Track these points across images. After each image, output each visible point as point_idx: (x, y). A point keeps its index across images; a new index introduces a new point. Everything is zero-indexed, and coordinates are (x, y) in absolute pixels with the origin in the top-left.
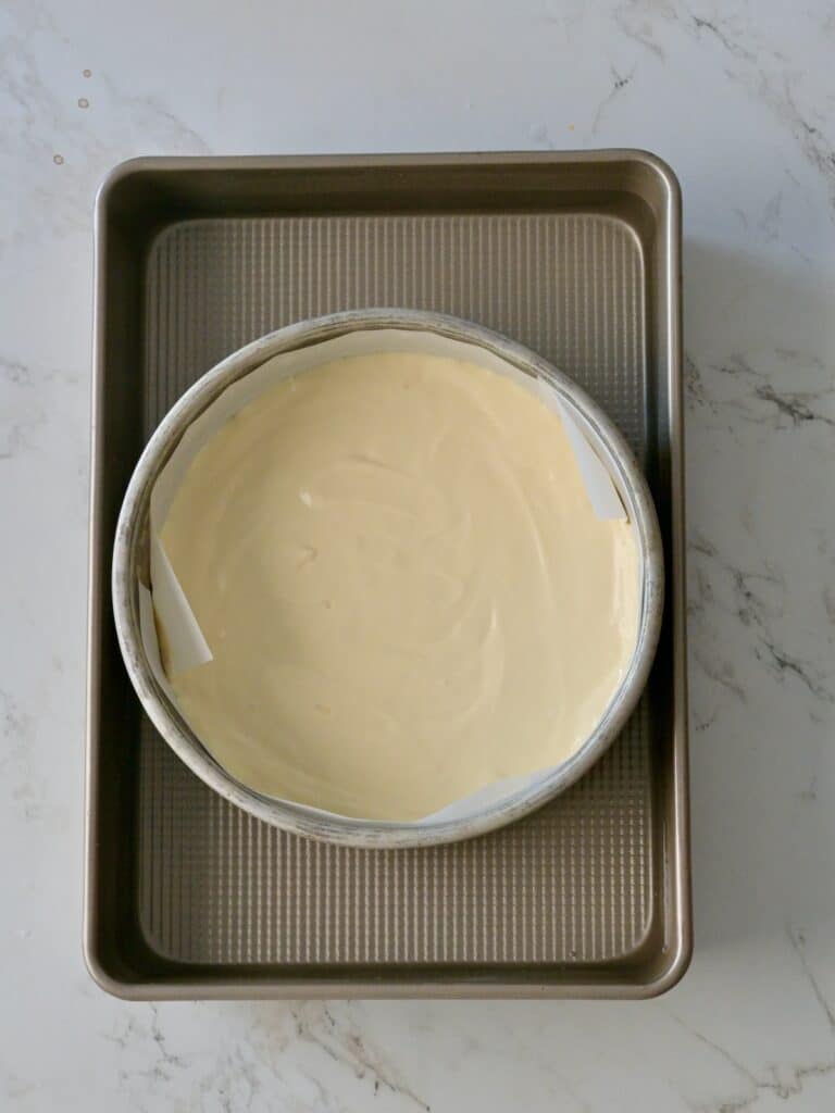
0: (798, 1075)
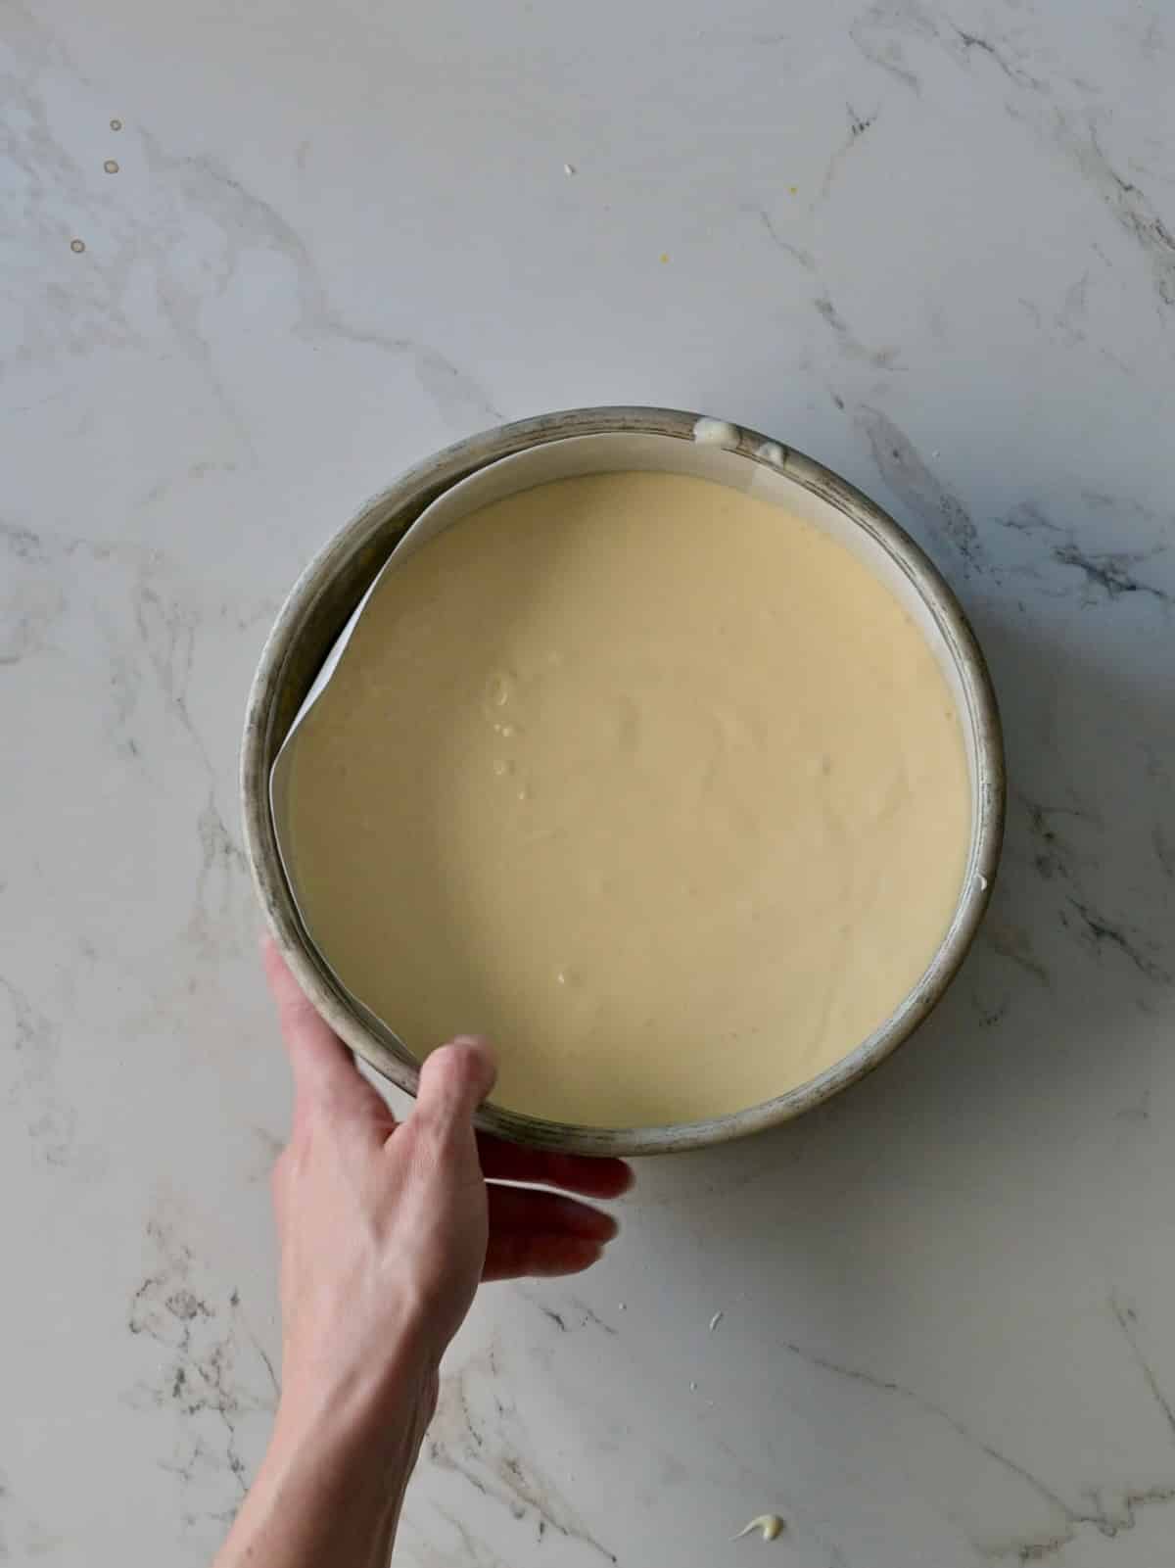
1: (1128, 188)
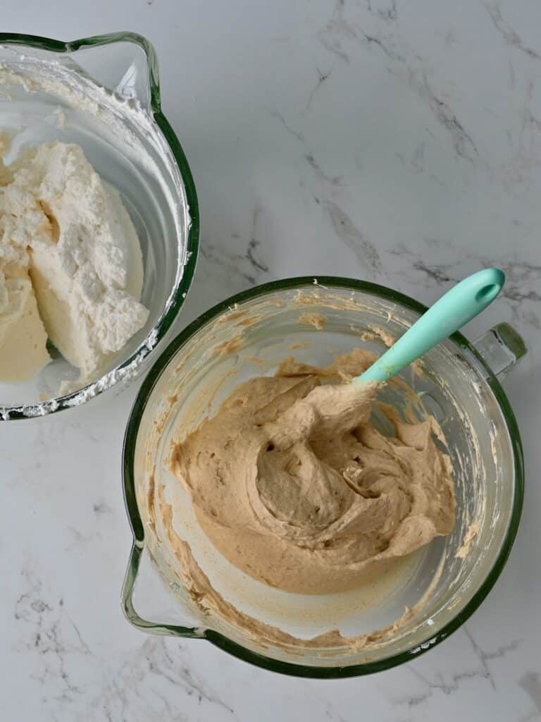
0: (455, 679)
1: (441, 104)
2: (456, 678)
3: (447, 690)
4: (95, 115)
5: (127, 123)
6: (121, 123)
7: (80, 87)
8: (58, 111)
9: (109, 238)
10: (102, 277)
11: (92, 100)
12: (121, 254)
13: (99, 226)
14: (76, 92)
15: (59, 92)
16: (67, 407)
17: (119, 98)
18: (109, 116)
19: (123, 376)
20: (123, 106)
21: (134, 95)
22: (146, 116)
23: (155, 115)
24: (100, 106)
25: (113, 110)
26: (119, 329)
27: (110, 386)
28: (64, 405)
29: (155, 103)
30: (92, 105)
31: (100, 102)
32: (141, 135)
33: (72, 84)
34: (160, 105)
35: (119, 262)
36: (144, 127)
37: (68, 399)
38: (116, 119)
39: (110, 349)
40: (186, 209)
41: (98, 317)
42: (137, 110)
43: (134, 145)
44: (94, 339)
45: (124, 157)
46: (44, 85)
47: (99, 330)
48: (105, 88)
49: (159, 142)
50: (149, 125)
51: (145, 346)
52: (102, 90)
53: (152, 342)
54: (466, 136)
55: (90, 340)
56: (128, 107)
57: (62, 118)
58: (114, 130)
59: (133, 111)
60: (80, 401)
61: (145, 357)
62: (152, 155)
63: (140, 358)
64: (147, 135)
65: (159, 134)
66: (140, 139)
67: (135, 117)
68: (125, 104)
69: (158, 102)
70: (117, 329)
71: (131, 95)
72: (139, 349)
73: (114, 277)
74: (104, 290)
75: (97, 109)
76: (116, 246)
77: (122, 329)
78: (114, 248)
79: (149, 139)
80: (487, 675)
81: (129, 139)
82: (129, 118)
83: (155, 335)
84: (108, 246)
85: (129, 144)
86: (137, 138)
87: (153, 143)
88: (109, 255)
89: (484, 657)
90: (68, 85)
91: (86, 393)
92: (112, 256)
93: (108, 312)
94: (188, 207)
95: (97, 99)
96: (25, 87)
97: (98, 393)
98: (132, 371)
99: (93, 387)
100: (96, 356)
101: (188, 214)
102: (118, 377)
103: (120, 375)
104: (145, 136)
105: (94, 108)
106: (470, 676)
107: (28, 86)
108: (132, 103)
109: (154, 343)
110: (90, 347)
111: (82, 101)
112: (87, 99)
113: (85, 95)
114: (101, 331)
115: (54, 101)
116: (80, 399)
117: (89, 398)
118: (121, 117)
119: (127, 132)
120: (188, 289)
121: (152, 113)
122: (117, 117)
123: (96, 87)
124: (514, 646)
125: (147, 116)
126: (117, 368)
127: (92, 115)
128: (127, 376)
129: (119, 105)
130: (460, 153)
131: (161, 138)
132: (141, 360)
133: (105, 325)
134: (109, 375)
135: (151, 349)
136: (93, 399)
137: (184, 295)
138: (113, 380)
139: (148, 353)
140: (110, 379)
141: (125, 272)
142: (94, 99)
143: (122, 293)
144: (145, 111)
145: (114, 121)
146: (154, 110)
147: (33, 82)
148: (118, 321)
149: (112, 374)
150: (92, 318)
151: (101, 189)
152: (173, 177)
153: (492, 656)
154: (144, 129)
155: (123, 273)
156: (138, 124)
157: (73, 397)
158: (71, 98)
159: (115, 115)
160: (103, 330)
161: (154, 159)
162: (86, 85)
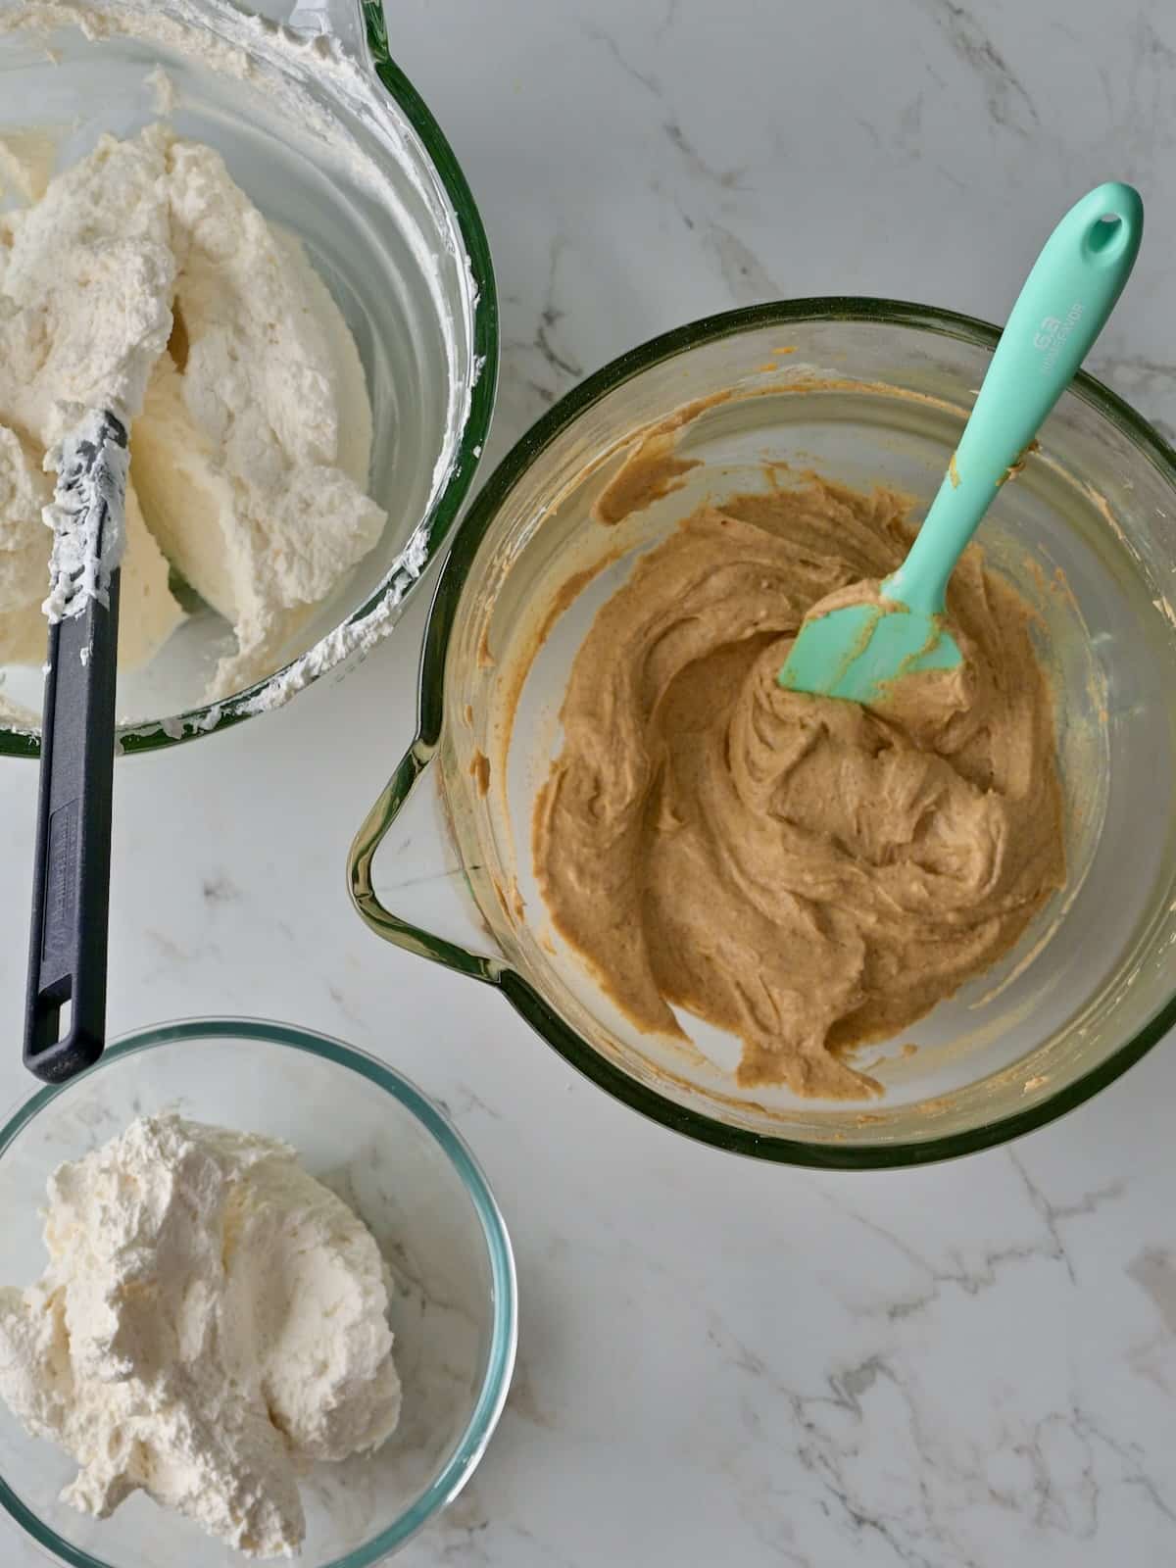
2: (992, 1259)
3: (972, 1285)
4: (240, 77)
5: (314, 89)
6: (300, 90)
7: (206, 20)
8: (155, 76)
9: (296, 351)
10: (284, 436)
11: (232, 47)
12: (324, 386)
13: (272, 326)
14: (196, 31)
15: (160, 34)
16: (245, 716)
17: (293, 36)
18: (271, 77)
19: (361, 638)
20: (304, 54)
21: (326, 29)
22: (357, 72)
23: (378, 67)
24: (252, 59)
25: (280, 63)
26: (320, 550)
27: (334, 663)
28: (239, 712)
29: (375, 42)
30: (232, 56)
31: (250, 50)
32: (347, 113)
33: (187, 15)
34: (386, 43)
35: (320, 404)
36: (355, 95)
37: (246, 699)
38: (288, 83)
39: (299, 596)
40: (463, 265)
41: (276, 526)
42: (336, 61)
43: (330, 135)
44: (267, 575)
45: (308, 164)
46: (126, 22)
47: (277, 554)
48: (261, 17)
49: (391, 126)
50: (365, 89)
51: (402, 570)
52: (254, 23)
53: (416, 558)
54: (1014, 82)
55: (259, 577)
56: (316, 55)
57: (164, 92)
58: (283, 105)
59: (328, 63)
60: (272, 701)
61: (404, 593)
62: (373, 155)
63: (394, 597)
64: (359, 111)
65: (390, 107)
66: (343, 121)
67: (332, 76)
68: (308, 47)
69: (381, 37)
70: (315, 551)
71: (320, 30)
72: (389, 576)
73: (311, 436)
74: (289, 465)
75: (244, 64)
76: (310, 368)
77: (326, 550)
78: (308, 374)
79: (366, 119)
80: (1059, 1254)
81: (317, 123)
82: (318, 77)
83: (423, 544)
84: (294, 369)
85: (319, 134)
86: (337, 121)
87: (375, 128)
88: (299, 389)
89: (1051, 1215)
90: (179, 19)
91: (284, 682)
92: (305, 390)
93: (297, 515)
94: (468, 259)
95: (244, 43)
96: (84, 28)
97: (311, 678)
98: (380, 625)
99: (298, 667)
100: (267, 613)
101: (469, 276)
102: (349, 642)
103: (355, 635)
104: (355, 113)
105: (238, 64)
106: (1021, 1255)
107: (91, 26)
108: (322, 45)
109: (421, 562)
110: (257, 592)
111: (211, 51)
112: (222, 46)
113: (216, 36)
114: (282, 558)
115: (148, 57)
116: (274, 695)
117: (292, 691)
118: (300, 76)
119: (314, 107)
120: (483, 437)
121: (371, 64)
122: (289, 78)
123: (242, 17)
124: (1115, 1191)
125: (361, 69)
126: (346, 622)
127: (232, 79)
128: (369, 637)
129: (295, 50)
130: (998, 120)
131: (396, 115)
132: (396, 601)
133: (289, 543)
134: (330, 638)
135: (417, 574)
136: (298, 694)
137: (477, 451)
138: (341, 650)
139: (410, 584)
140: (333, 647)
141: (334, 426)
142: (238, 43)
143: (328, 472)
144: (353, 59)
145: (284, 87)
146: (375, 56)
147: (102, 19)
148: (317, 535)
149: (335, 637)
150: (265, 527)
151: (268, 242)
152: (425, 197)
153: (1070, 1212)
154: (352, 99)
155: (330, 427)
156: (340, 90)
157: (258, 693)
158: (185, 47)
159: (284, 73)
160: (287, 555)
161: (378, 162)
162: (217, 14)
